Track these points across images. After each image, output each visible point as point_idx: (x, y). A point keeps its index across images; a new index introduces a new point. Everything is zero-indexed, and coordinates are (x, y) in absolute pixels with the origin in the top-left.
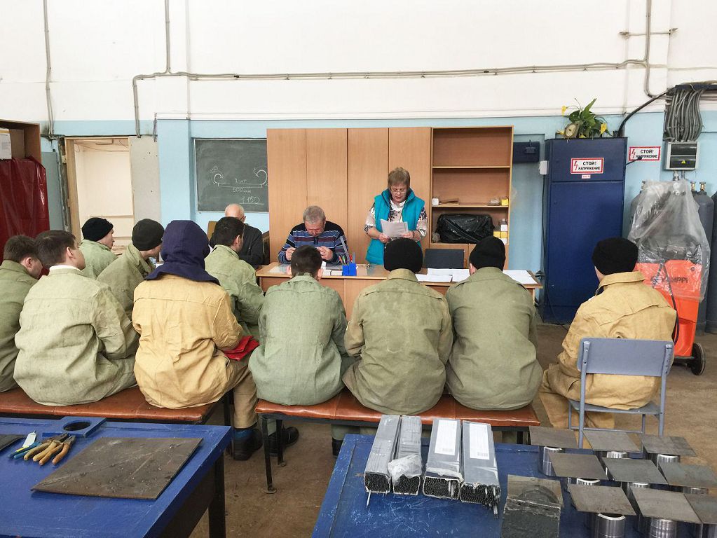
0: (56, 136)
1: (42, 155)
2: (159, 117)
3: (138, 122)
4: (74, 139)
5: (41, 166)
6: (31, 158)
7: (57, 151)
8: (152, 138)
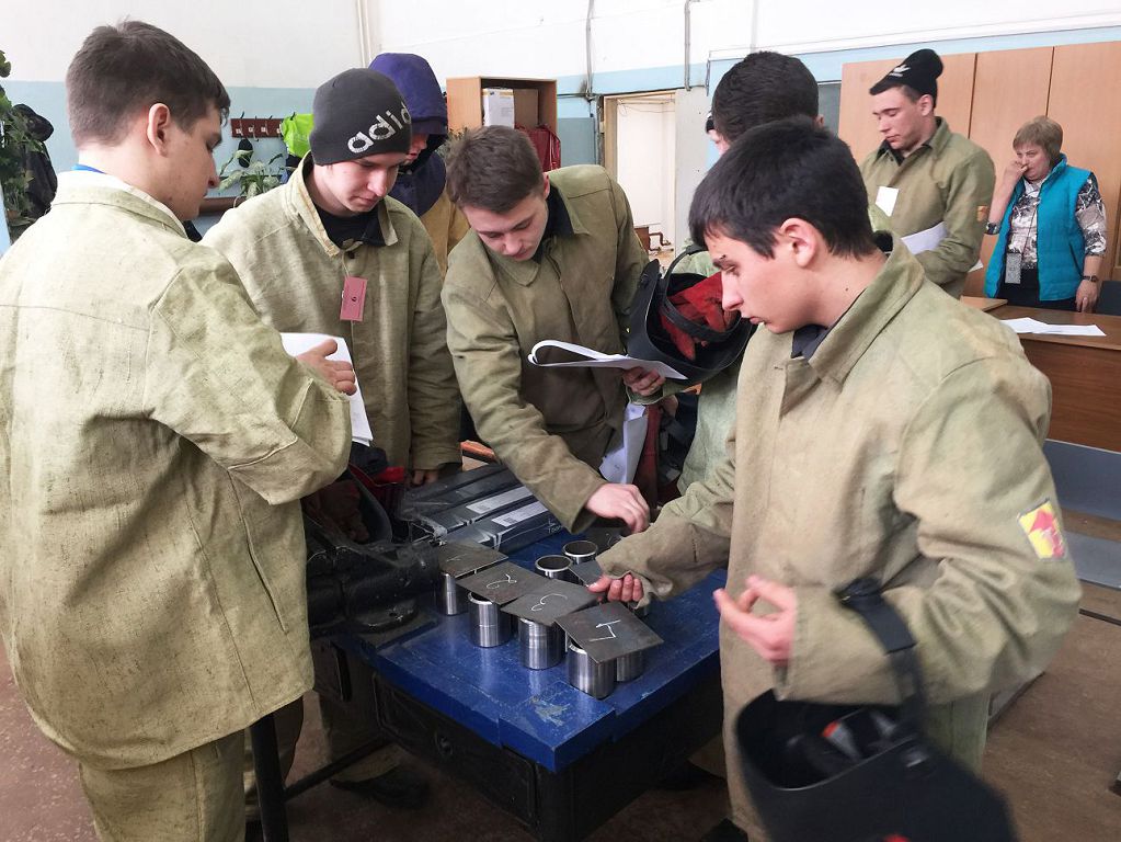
0: (594, 95)
1: (558, 122)
2: (715, 56)
3: (688, 67)
4: (615, 98)
5: (555, 137)
6: (543, 127)
7: (596, 117)
8: (705, 90)
